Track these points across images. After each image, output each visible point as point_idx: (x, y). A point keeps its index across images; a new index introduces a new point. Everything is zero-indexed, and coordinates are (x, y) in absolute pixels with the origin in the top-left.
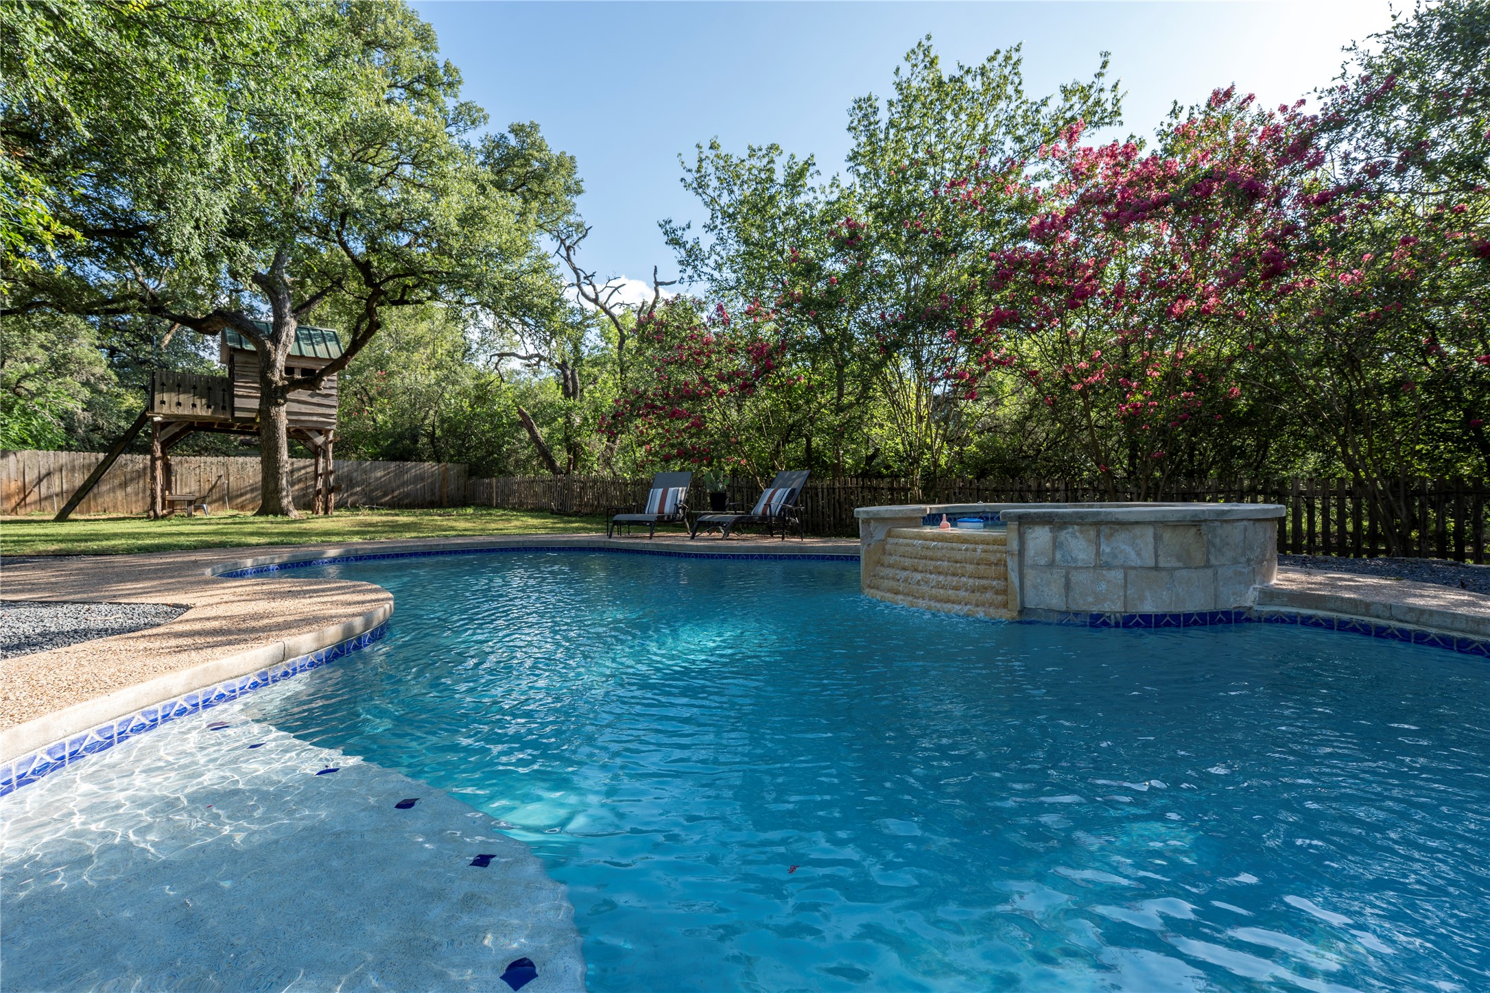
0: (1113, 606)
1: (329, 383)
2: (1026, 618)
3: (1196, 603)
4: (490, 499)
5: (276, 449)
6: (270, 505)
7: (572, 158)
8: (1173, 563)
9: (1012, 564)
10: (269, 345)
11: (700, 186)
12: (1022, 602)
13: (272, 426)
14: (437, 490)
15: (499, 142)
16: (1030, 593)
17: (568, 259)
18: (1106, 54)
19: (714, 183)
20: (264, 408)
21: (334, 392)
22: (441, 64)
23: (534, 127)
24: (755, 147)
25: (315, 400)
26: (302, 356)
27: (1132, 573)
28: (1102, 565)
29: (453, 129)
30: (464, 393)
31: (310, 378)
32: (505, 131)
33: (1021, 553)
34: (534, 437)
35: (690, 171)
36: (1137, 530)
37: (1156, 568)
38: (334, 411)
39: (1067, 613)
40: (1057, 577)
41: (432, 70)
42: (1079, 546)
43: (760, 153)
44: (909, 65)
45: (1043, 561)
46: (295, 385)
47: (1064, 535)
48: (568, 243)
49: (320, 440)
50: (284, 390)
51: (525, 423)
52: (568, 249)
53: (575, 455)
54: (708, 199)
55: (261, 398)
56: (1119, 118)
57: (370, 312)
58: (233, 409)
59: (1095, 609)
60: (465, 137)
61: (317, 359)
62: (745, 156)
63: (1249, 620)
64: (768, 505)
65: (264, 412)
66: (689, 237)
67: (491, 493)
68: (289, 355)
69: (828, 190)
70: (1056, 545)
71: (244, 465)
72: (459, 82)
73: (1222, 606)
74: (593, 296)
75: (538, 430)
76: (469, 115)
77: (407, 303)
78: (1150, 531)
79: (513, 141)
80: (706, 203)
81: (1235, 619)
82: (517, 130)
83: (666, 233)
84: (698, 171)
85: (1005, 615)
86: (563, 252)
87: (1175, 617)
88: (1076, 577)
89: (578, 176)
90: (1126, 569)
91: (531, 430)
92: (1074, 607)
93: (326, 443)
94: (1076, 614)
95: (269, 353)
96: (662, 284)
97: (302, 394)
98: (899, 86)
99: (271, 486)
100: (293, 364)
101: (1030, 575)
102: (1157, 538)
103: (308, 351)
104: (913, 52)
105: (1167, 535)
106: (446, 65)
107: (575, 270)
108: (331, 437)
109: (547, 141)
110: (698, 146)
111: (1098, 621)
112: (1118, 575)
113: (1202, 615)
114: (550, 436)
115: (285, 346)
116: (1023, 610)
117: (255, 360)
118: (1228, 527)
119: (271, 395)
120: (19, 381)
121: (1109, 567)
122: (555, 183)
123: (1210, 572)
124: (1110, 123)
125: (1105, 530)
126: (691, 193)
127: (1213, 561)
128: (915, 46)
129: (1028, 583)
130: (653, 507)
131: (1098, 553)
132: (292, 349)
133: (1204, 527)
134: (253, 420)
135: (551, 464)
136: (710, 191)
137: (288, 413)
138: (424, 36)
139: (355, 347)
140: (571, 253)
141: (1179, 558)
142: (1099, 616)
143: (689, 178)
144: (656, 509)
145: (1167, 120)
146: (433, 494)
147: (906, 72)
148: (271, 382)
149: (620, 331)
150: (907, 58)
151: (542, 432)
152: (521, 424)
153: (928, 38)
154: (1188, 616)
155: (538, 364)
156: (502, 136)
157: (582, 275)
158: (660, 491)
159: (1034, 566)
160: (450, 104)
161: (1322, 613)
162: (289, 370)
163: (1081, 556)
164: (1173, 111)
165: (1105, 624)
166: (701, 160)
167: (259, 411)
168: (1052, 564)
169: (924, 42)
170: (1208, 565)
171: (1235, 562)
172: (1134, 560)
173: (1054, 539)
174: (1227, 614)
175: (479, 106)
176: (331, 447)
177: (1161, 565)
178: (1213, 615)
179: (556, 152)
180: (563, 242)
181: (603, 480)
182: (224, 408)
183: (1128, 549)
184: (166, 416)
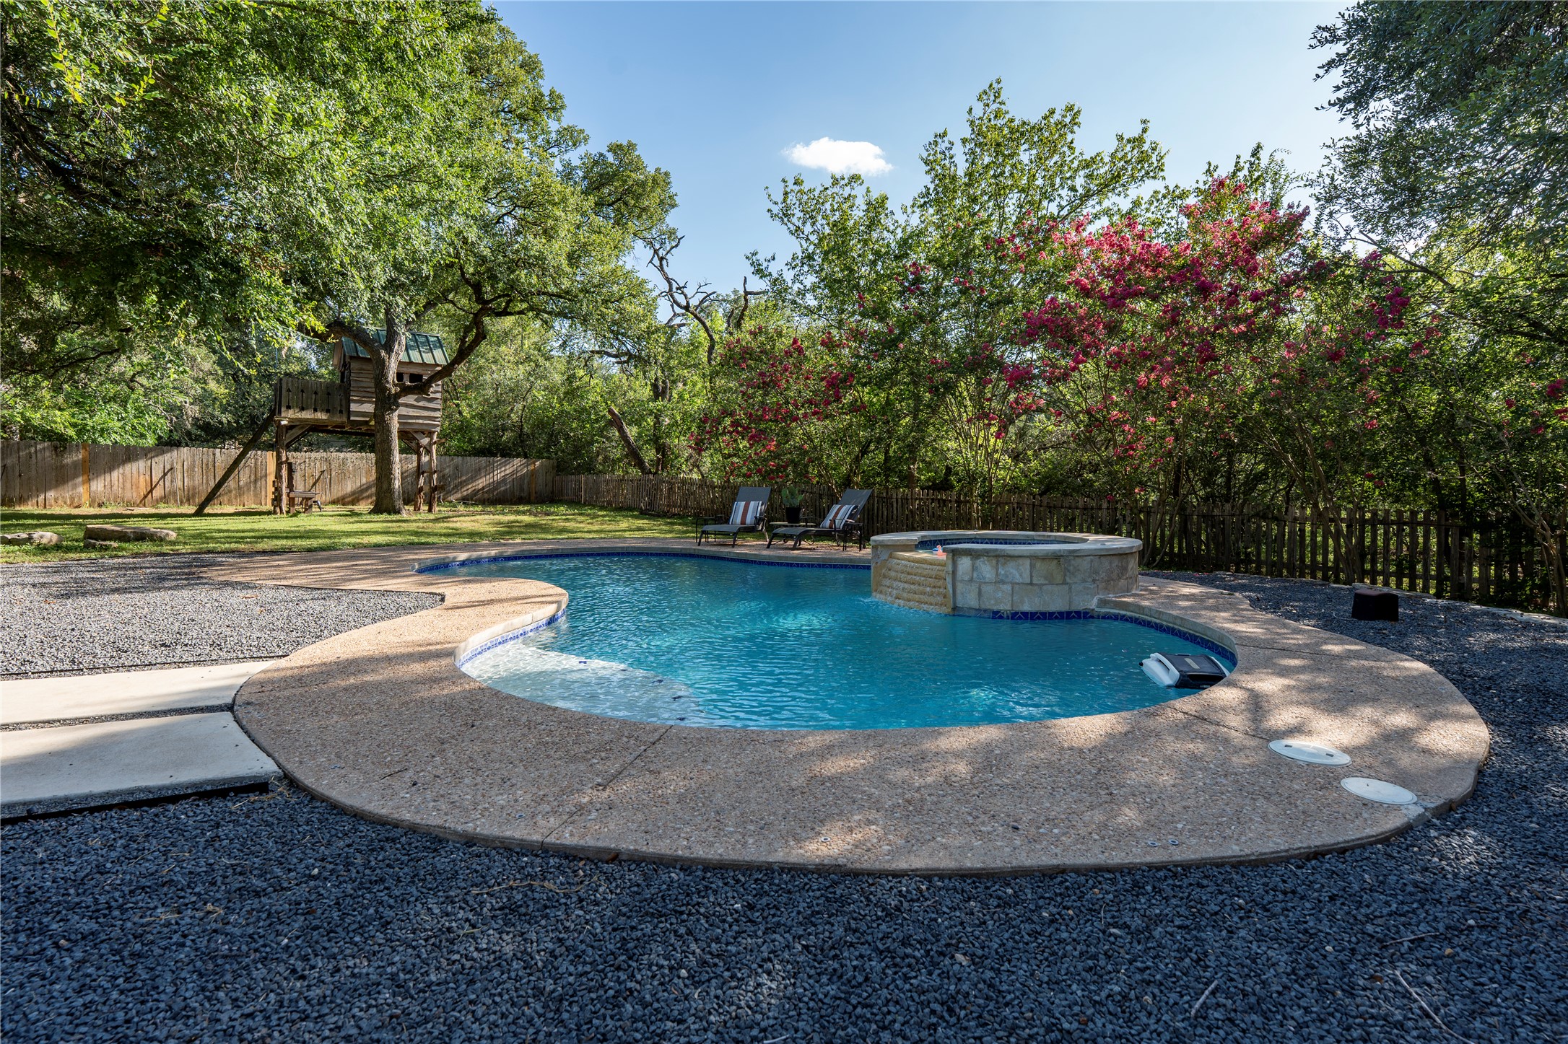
0: (1005, 607)
1: (436, 389)
2: (956, 611)
3: (1057, 605)
4: (578, 496)
5: (389, 452)
6: (384, 505)
7: (667, 174)
8: (1042, 581)
9: (949, 579)
10: (383, 353)
11: (786, 215)
12: (955, 602)
13: (386, 429)
14: (525, 487)
15: (599, 160)
16: (959, 597)
17: (661, 269)
18: (1144, 122)
19: (799, 214)
20: (379, 413)
21: (438, 395)
22: (547, 93)
23: (631, 146)
24: (838, 177)
25: (421, 404)
26: (411, 362)
27: (1017, 587)
28: (999, 581)
29: (555, 150)
30: (552, 390)
31: (417, 383)
32: (604, 150)
33: (954, 573)
34: (624, 436)
35: (776, 203)
36: (1020, 561)
37: (1031, 584)
38: (438, 414)
39: (979, 610)
40: (974, 587)
41: (538, 99)
42: (987, 569)
43: (842, 182)
44: (981, 105)
45: (967, 578)
46: (406, 391)
47: (978, 562)
48: (661, 253)
49: (425, 441)
50: (398, 396)
51: (616, 422)
52: (661, 259)
53: (663, 455)
54: (793, 228)
55: (376, 403)
56: (1161, 174)
57: (477, 322)
58: (349, 413)
59: (995, 608)
60: (566, 157)
61: (424, 364)
62: (828, 184)
63: (1092, 617)
64: (833, 521)
65: (379, 416)
66: (774, 269)
67: (580, 489)
68: (401, 363)
69: (909, 210)
70: (974, 568)
71: (345, 459)
72: (562, 107)
73: (1075, 608)
74: (684, 303)
75: (627, 430)
76: (572, 137)
77: (511, 314)
78: (1028, 562)
79: (610, 158)
80: (791, 232)
81: (1085, 615)
82: (616, 149)
83: (752, 264)
84: (784, 201)
85: (945, 610)
86: (656, 262)
87: (1043, 614)
88: (985, 588)
89: (673, 191)
90: (1013, 584)
91: (621, 430)
92: (983, 607)
93: (431, 444)
94: (985, 611)
95: (383, 361)
96: (751, 293)
97: (410, 399)
98: (972, 123)
99: (385, 486)
100: (404, 370)
101: (960, 586)
102: (1032, 566)
103: (416, 357)
104: (985, 92)
105: (1038, 564)
106: (552, 93)
107: (668, 280)
108: (435, 438)
109: (644, 158)
110: (784, 181)
111: (997, 615)
112: (1008, 588)
113: (1061, 614)
114: (640, 436)
115: (398, 354)
116: (955, 608)
117: (369, 367)
118: (1079, 560)
119: (386, 402)
120: (134, 376)
121: (1003, 582)
122: (650, 202)
123: (1066, 587)
124: (1154, 178)
125: (1002, 560)
126: (777, 222)
127: (1068, 580)
128: (987, 88)
129: (958, 592)
130: (737, 518)
131: (997, 574)
132: (403, 357)
133: (1062, 560)
134: (366, 423)
135: (640, 463)
136: (794, 220)
137: (400, 416)
138: (530, 66)
139: (463, 354)
140: (664, 262)
141: (1046, 578)
142: (997, 612)
143: (776, 209)
144: (739, 521)
145: (1204, 178)
146: (522, 489)
147: (978, 111)
148: (386, 389)
149: (710, 336)
150: (980, 98)
151: (632, 431)
152: (610, 423)
153: (999, 82)
154: (1051, 614)
155: (627, 362)
156: (601, 155)
157: (675, 286)
158: (743, 504)
159: (962, 581)
160: (553, 126)
161: (1129, 614)
162: (400, 376)
163: (988, 576)
164: (1208, 170)
165: (1001, 617)
166: (786, 194)
167: (375, 415)
168: (971, 580)
169: (995, 85)
170: (1064, 583)
171: (1084, 581)
172: (1018, 579)
173: (973, 565)
174: (1078, 613)
175: (579, 128)
176: (434, 448)
177: (1035, 581)
178: (1069, 613)
179: (651, 170)
180: (656, 252)
181: (692, 483)
182: (341, 412)
183: (1015, 572)
184: (291, 420)
